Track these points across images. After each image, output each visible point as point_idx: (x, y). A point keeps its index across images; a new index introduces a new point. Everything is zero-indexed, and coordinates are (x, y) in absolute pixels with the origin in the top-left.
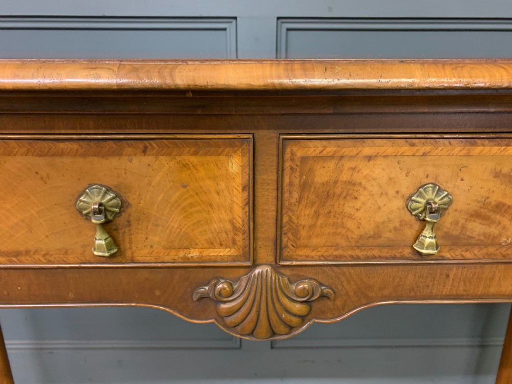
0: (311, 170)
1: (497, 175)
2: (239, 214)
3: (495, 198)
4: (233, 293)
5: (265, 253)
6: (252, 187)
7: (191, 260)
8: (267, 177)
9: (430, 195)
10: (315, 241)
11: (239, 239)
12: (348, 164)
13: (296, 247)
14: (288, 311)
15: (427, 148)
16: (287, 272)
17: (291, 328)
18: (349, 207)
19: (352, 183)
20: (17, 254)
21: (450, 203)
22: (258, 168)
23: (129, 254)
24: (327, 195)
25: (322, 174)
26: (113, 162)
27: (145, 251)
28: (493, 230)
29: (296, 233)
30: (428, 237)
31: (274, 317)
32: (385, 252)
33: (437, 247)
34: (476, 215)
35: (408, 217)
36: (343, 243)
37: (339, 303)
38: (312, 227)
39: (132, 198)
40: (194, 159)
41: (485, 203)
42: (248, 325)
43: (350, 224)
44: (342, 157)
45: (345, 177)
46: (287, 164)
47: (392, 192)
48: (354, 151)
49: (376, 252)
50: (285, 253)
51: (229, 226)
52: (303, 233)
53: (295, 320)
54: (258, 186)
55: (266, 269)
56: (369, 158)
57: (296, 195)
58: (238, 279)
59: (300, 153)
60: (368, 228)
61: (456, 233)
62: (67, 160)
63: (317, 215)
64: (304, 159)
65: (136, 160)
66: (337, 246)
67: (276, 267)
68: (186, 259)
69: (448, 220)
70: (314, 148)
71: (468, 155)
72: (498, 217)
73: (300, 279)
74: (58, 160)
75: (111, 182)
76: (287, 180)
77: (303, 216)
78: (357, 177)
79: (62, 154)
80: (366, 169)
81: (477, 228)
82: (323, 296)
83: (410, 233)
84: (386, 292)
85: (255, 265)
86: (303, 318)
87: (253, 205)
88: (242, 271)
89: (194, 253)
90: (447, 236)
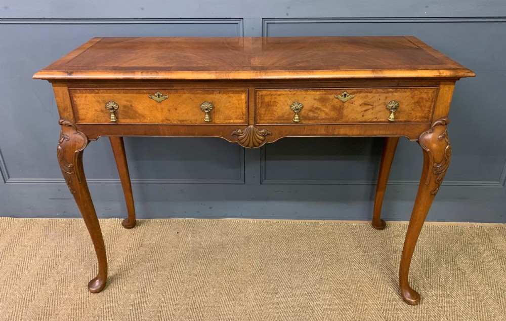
0: (264, 98)
1: (315, 99)
2: (244, 110)
3: (315, 106)
4: (242, 133)
5: (252, 122)
6: (248, 102)
7: (231, 123)
8: (252, 100)
9: (297, 105)
10: (265, 118)
11: (244, 117)
12: (274, 97)
13: (261, 120)
14: (258, 138)
15: (295, 92)
16: (258, 127)
17: (260, 144)
18: (275, 108)
19: (275, 102)
20: (183, 121)
21: (302, 107)
22: (250, 97)
23: (214, 121)
24: (269, 105)
25: (267, 99)
26: (211, 96)
27: (218, 121)
28: (316, 115)
29: (260, 116)
30: (297, 117)
31: (254, 140)
32: (286, 121)
33: (299, 119)
34: (311, 111)
35: (291, 111)
36: (274, 119)
37: (273, 136)
38: (265, 114)
39: (215, 106)
40: (232, 95)
41: (312, 107)
42: (247, 143)
43: (275, 113)
44: (272, 95)
45: (273, 100)
46: (257, 97)
47: (286, 104)
48: (275, 93)
49: (283, 121)
50: (258, 121)
51: (241, 114)
52: (262, 116)
53: (260, 142)
54: (250, 102)
55: (252, 126)
56: (279, 95)
57: (260, 105)
58: (244, 129)
59: (260, 94)
60: (280, 114)
61: (305, 116)
62: (199, 95)
63: (266, 111)
64: (262, 95)
65: (217, 95)
66: (272, 120)
67: (255, 126)
68: (229, 123)
69: (303, 112)
70: (264, 92)
71: (306, 94)
72: (317, 111)
73: (262, 129)
74: (197, 95)
75: (210, 101)
76: (257, 101)
77: (262, 111)
78: (277, 100)
79: (197, 94)
80: (278, 98)
81: (311, 114)
82: (268, 134)
83: (292, 116)
84: (287, 133)
85: (249, 125)
86: (263, 141)
87: (248, 107)
88: (245, 127)
89: (232, 121)
90: (303, 117)
